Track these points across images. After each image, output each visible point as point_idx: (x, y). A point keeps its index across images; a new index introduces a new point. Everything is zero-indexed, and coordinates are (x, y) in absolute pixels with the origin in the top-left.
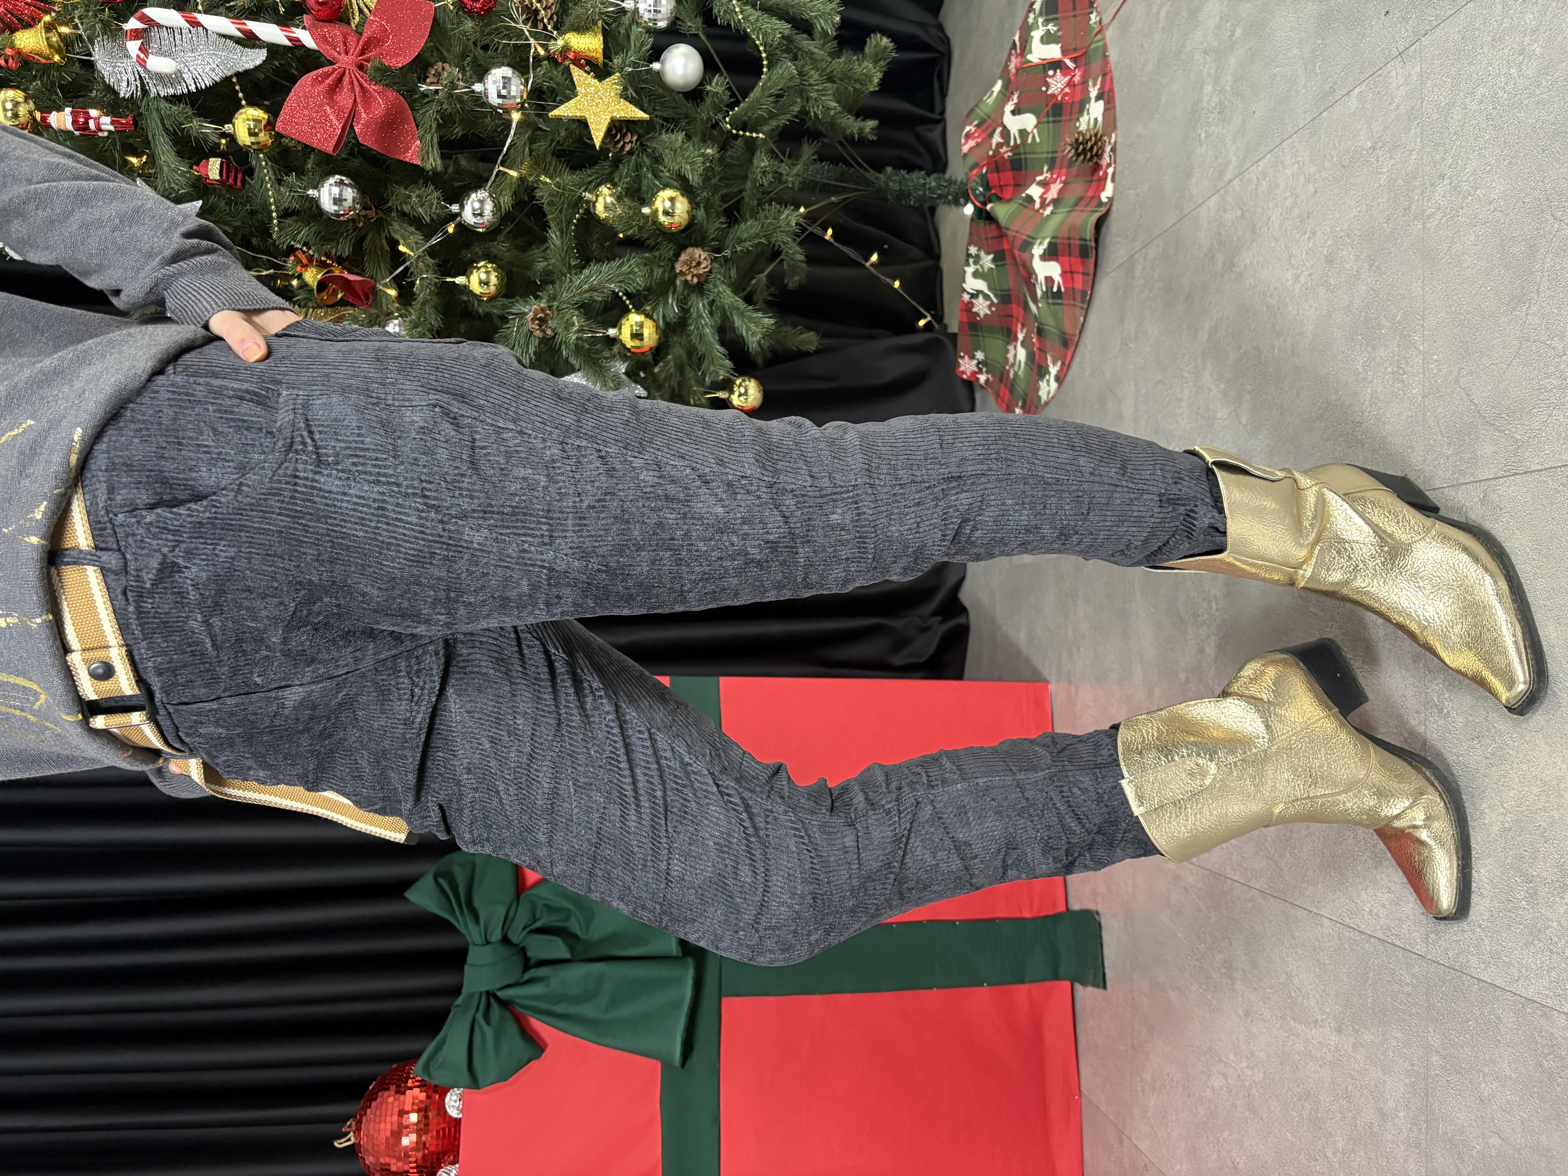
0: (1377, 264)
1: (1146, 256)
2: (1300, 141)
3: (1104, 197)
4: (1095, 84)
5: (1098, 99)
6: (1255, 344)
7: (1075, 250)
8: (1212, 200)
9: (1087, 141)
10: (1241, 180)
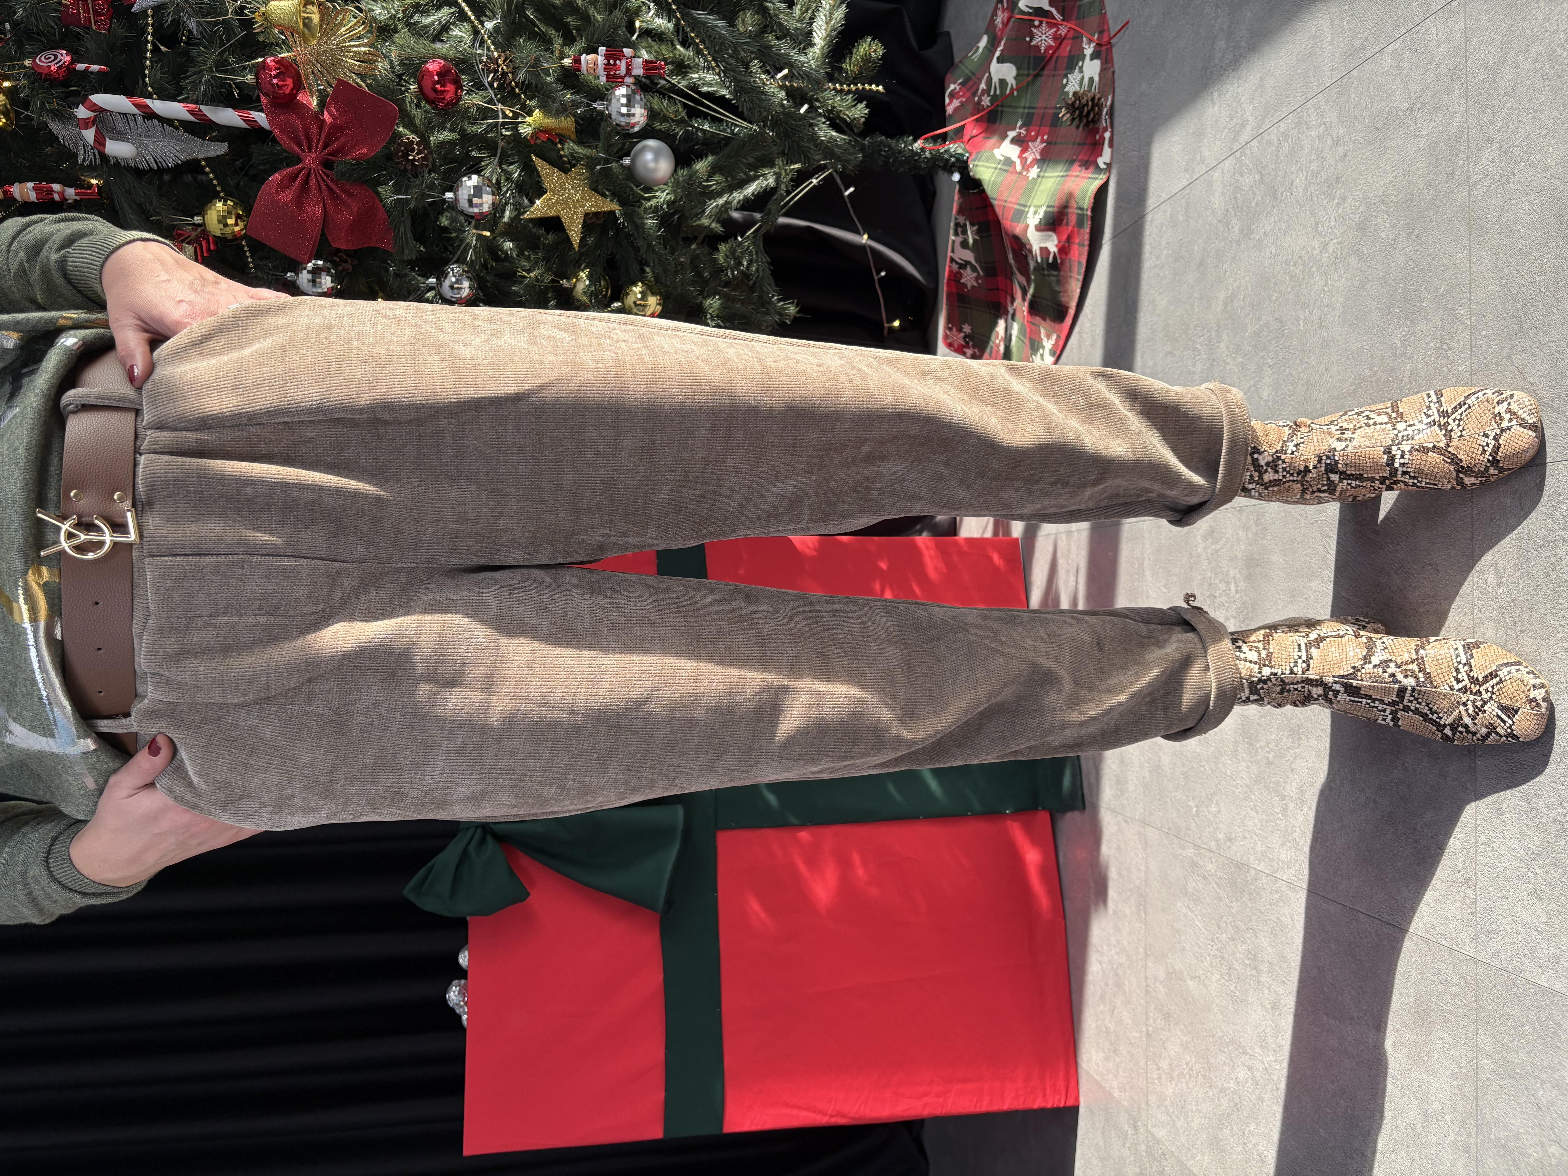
0: (1416, 232)
3: (1102, 162)
4: (1090, 41)
5: (1093, 57)
6: (1276, 316)
7: (1073, 220)
8: (1227, 162)
9: (1084, 106)
10: (1259, 142)
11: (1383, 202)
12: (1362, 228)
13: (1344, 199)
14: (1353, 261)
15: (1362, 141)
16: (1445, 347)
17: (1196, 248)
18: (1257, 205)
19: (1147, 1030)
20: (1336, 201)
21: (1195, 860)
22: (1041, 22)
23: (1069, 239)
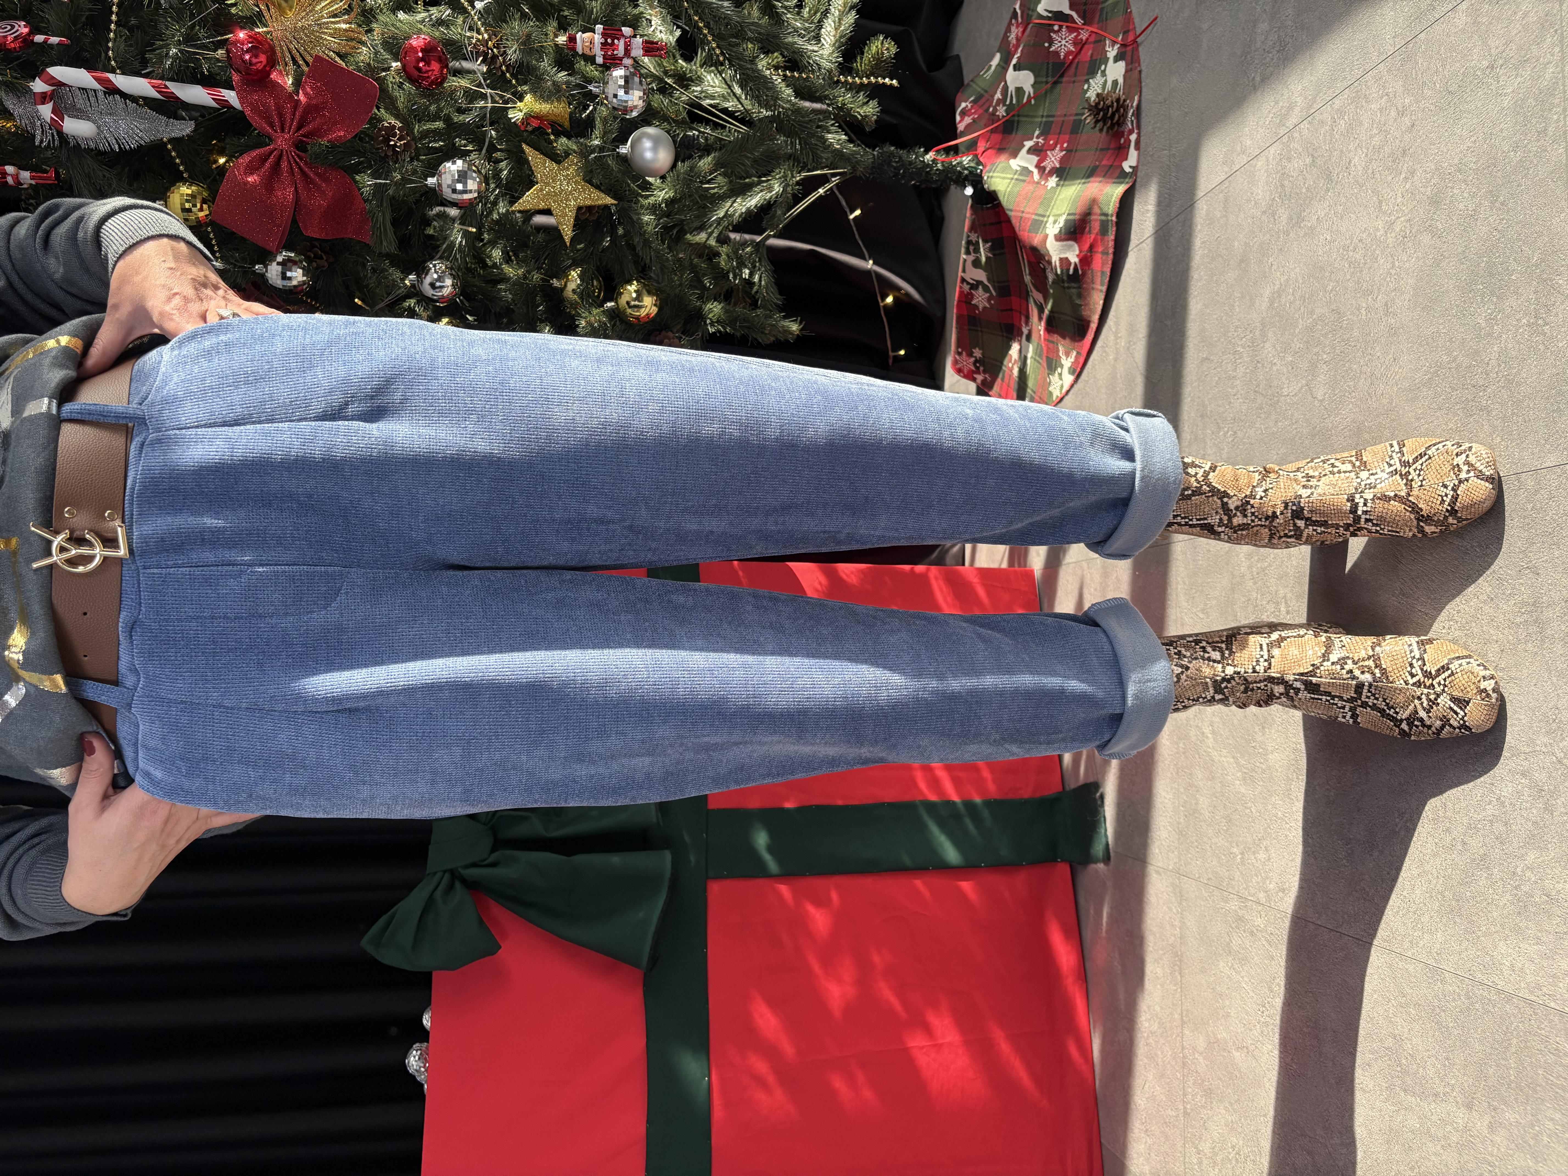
1: (1185, 221)
3: (1127, 165)
4: (1114, 43)
5: (1117, 59)
6: (1333, 307)
7: (1096, 226)
8: (1272, 150)
9: (1108, 107)
10: (1310, 123)
11: (1460, 171)
12: (1435, 201)
13: (1413, 173)
14: (1426, 239)
15: (1432, 107)
16: (1540, 322)
17: (1236, 244)
18: (1308, 189)
19: (1185, 1108)
20: (1403, 176)
21: (1240, 913)
22: (1061, 27)
23: (1091, 247)
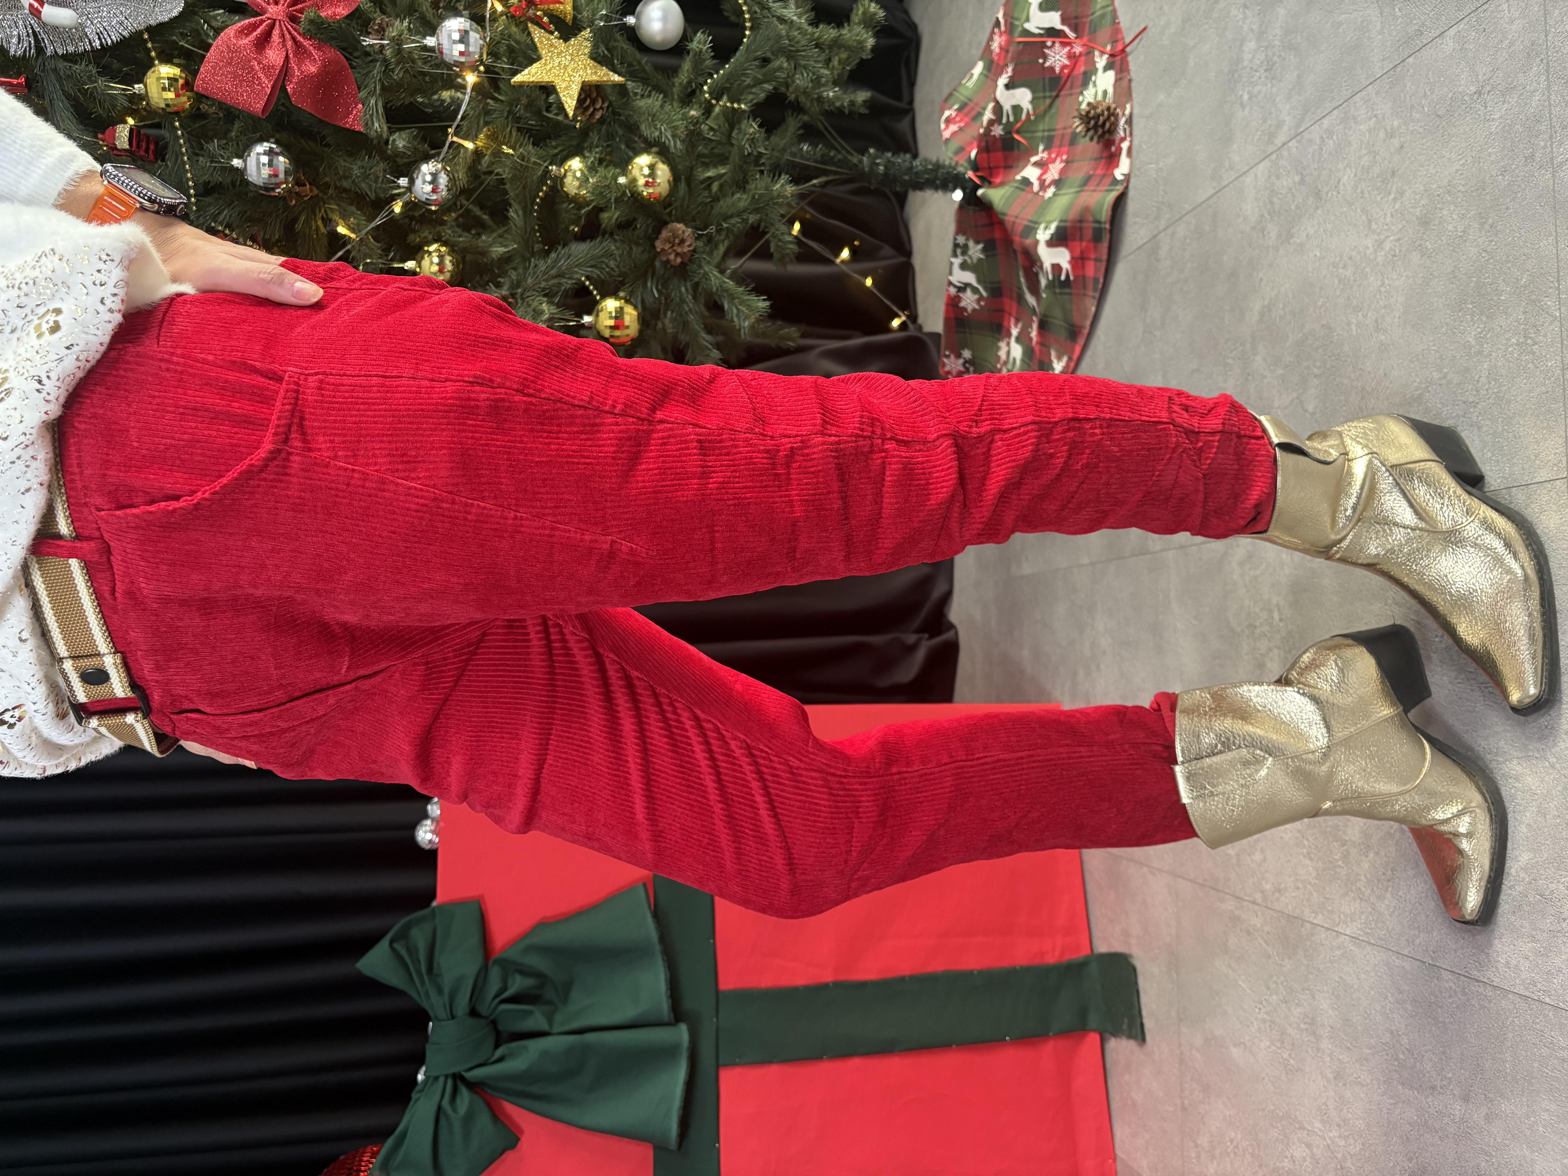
0: (1490, 221)
1: (1173, 234)
2: (1377, 93)
3: (1119, 173)
4: (1102, 53)
5: (1106, 69)
7: (1089, 233)
9: (1098, 116)
12: (1424, 222)
13: (1401, 193)
14: (1415, 257)
17: (1225, 258)
19: (1182, 1103)
21: (1236, 913)
22: (1054, 43)
23: (1084, 254)
